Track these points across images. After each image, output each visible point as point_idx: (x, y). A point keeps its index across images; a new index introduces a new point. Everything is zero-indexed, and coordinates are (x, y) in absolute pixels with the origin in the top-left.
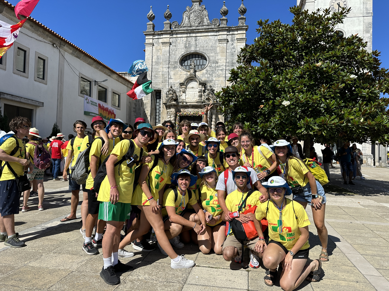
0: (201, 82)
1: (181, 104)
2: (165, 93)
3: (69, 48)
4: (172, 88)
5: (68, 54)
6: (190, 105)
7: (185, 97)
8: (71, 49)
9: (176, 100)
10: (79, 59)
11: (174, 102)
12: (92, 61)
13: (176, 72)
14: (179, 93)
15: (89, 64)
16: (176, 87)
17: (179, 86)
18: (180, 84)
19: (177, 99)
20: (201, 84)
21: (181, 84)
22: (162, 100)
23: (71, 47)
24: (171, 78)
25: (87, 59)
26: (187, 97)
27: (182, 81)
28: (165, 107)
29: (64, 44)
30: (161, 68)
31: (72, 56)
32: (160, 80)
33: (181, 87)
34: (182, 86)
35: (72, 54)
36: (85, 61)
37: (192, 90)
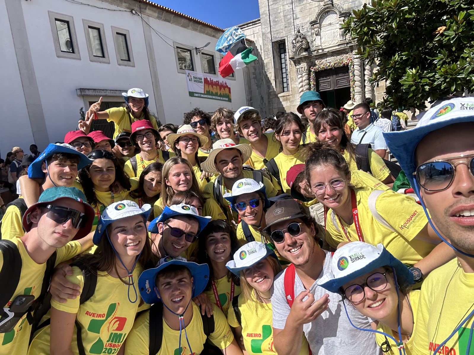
0: (342, 12)
1: (315, 53)
2: (291, 41)
3: (153, 11)
4: (299, 32)
5: (154, 19)
6: (328, 52)
7: (320, 41)
8: (155, 12)
9: (307, 49)
10: (169, 22)
11: (304, 53)
12: (186, 21)
13: (302, 6)
14: (311, 38)
15: (184, 26)
16: (306, 30)
17: (310, 27)
18: (311, 23)
19: (309, 48)
20: (341, 15)
21: (313, 23)
22: (287, 54)
23: (154, 9)
24: (297, 18)
25: (179, 19)
26: (322, 41)
27: (313, 18)
28: (292, 63)
29: (144, 7)
30: (282, 7)
31: (159, 21)
32: (282, 25)
33: (312, 27)
34: (313, 25)
35: (159, 18)
36: (177, 24)
37: (330, 28)
